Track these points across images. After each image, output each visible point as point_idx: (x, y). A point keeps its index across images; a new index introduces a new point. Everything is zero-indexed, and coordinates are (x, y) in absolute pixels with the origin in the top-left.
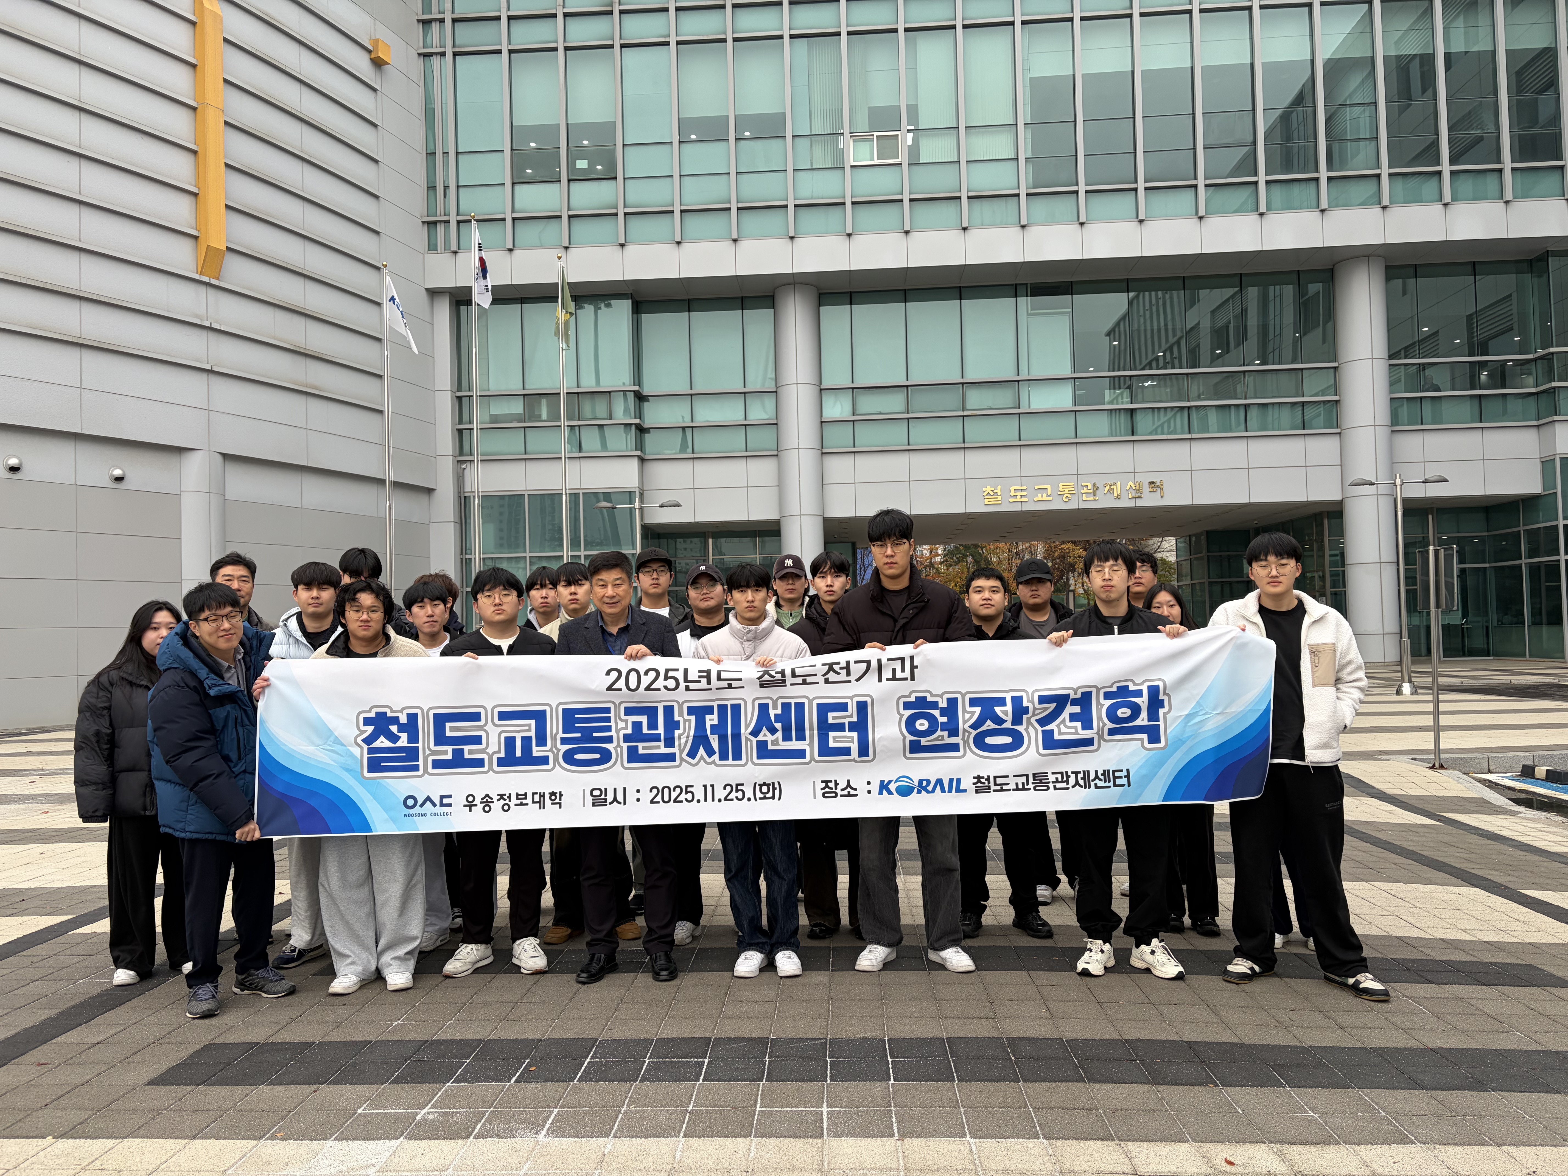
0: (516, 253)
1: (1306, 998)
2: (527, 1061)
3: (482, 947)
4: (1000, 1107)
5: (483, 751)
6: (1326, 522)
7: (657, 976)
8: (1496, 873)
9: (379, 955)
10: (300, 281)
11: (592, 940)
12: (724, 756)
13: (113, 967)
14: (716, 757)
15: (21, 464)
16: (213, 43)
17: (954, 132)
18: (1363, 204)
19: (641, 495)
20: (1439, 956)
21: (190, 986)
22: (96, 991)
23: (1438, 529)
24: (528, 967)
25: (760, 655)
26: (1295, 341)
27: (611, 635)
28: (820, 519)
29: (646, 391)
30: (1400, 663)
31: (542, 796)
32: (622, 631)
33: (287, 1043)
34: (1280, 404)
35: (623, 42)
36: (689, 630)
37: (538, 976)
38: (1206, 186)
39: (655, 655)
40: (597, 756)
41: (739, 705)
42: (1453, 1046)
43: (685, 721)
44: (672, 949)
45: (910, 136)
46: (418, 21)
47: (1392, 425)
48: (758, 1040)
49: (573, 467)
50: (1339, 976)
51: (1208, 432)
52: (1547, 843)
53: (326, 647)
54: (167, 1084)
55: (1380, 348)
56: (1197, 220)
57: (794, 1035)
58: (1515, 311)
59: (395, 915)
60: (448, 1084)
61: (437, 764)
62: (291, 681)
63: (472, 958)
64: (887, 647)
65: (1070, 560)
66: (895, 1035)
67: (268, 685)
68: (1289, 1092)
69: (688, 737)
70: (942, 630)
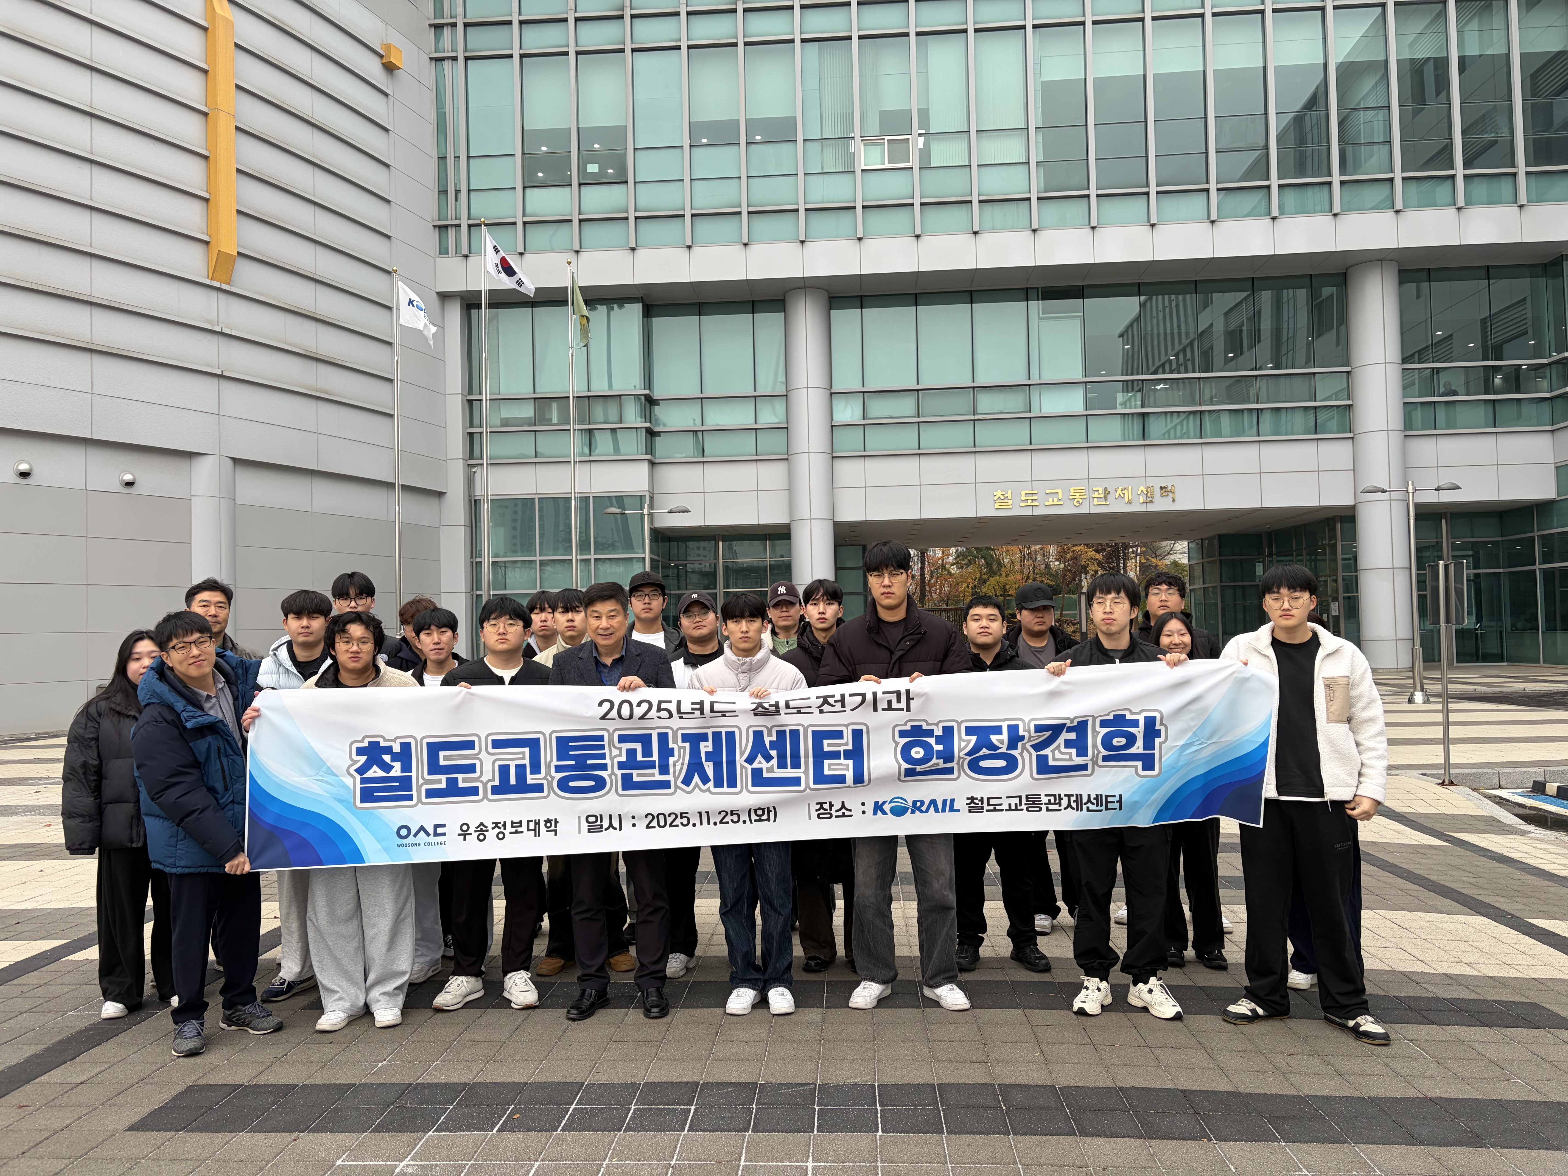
0: (527, 257)
1: (1305, 1041)
2: (511, 1107)
3: (472, 980)
4: (988, 1163)
5: (477, 780)
6: (1339, 526)
7: (648, 1013)
8: (1503, 900)
9: (368, 990)
10: (311, 286)
11: (583, 975)
12: (718, 784)
13: (102, 998)
14: (711, 784)
15: (31, 469)
16: (225, 49)
17: (966, 135)
18: (1375, 208)
19: (651, 498)
20: (1442, 993)
21: (176, 1023)
22: (83, 1025)
23: (1452, 534)
24: (518, 1002)
25: (754, 688)
26: (1308, 343)
27: (605, 666)
28: (831, 524)
29: (656, 396)
30: (1412, 669)
31: (537, 823)
32: (616, 662)
33: (270, 1086)
34: (1293, 408)
35: (634, 46)
36: (682, 659)
37: (528, 1012)
38: (1218, 190)
39: (649, 686)
40: (592, 783)
41: (734, 732)
42: (1452, 1096)
43: (680, 748)
44: (664, 985)
45: (921, 140)
46: (430, 25)
47: (1406, 430)
48: (746, 1085)
49: (582, 471)
50: (1340, 1018)
51: (1221, 437)
52: (1556, 866)
53: (315, 679)
54: (148, 1130)
55: (1393, 352)
56: (1209, 224)
57: (783, 1080)
58: (1529, 315)
59: (384, 951)
60: (430, 1133)
61: (431, 793)
62: (281, 710)
63: (463, 990)
64: (883, 680)
65: (1083, 563)
66: (886, 1081)
67: (259, 716)
68: (1283, 1148)
69: (683, 764)
70: (939, 663)
